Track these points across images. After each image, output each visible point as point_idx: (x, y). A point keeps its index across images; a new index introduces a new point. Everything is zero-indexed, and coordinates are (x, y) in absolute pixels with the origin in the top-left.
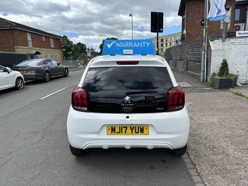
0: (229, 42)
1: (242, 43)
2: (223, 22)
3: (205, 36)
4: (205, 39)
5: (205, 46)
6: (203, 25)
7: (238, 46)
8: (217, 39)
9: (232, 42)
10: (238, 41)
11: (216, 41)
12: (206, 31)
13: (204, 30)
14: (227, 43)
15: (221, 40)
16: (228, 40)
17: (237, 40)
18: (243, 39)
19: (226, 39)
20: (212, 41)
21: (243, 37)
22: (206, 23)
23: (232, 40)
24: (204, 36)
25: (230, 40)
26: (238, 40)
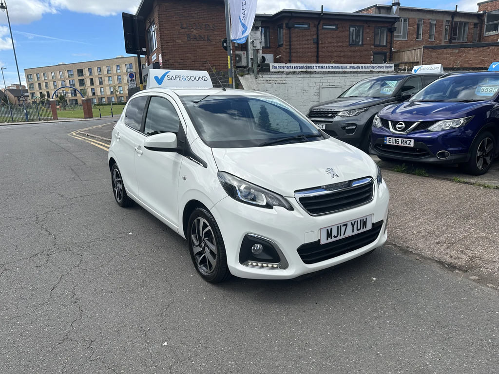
0: (262, 79)
1: (279, 81)
2: (253, 48)
3: (231, 67)
4: (232, 72)
5: (233, 84)
6: (226, 48)
7: (275, 86)
8: (248, 74)
9: (266, 79)
10: (274, 79)
11: (247, 76)
12: (231, 60)
13: (229, 57)
14: (260, 81)
15: (253, 76)
16: (261, 76)
17: (272, 76)
18: (278, 76)
19: (258, 73)
20: (242, 76)
21: (278, 72)
22: (230, 47)
23: (266, 77)
24: (229, 68)
25: (264, 76)
26: (274, 77)
